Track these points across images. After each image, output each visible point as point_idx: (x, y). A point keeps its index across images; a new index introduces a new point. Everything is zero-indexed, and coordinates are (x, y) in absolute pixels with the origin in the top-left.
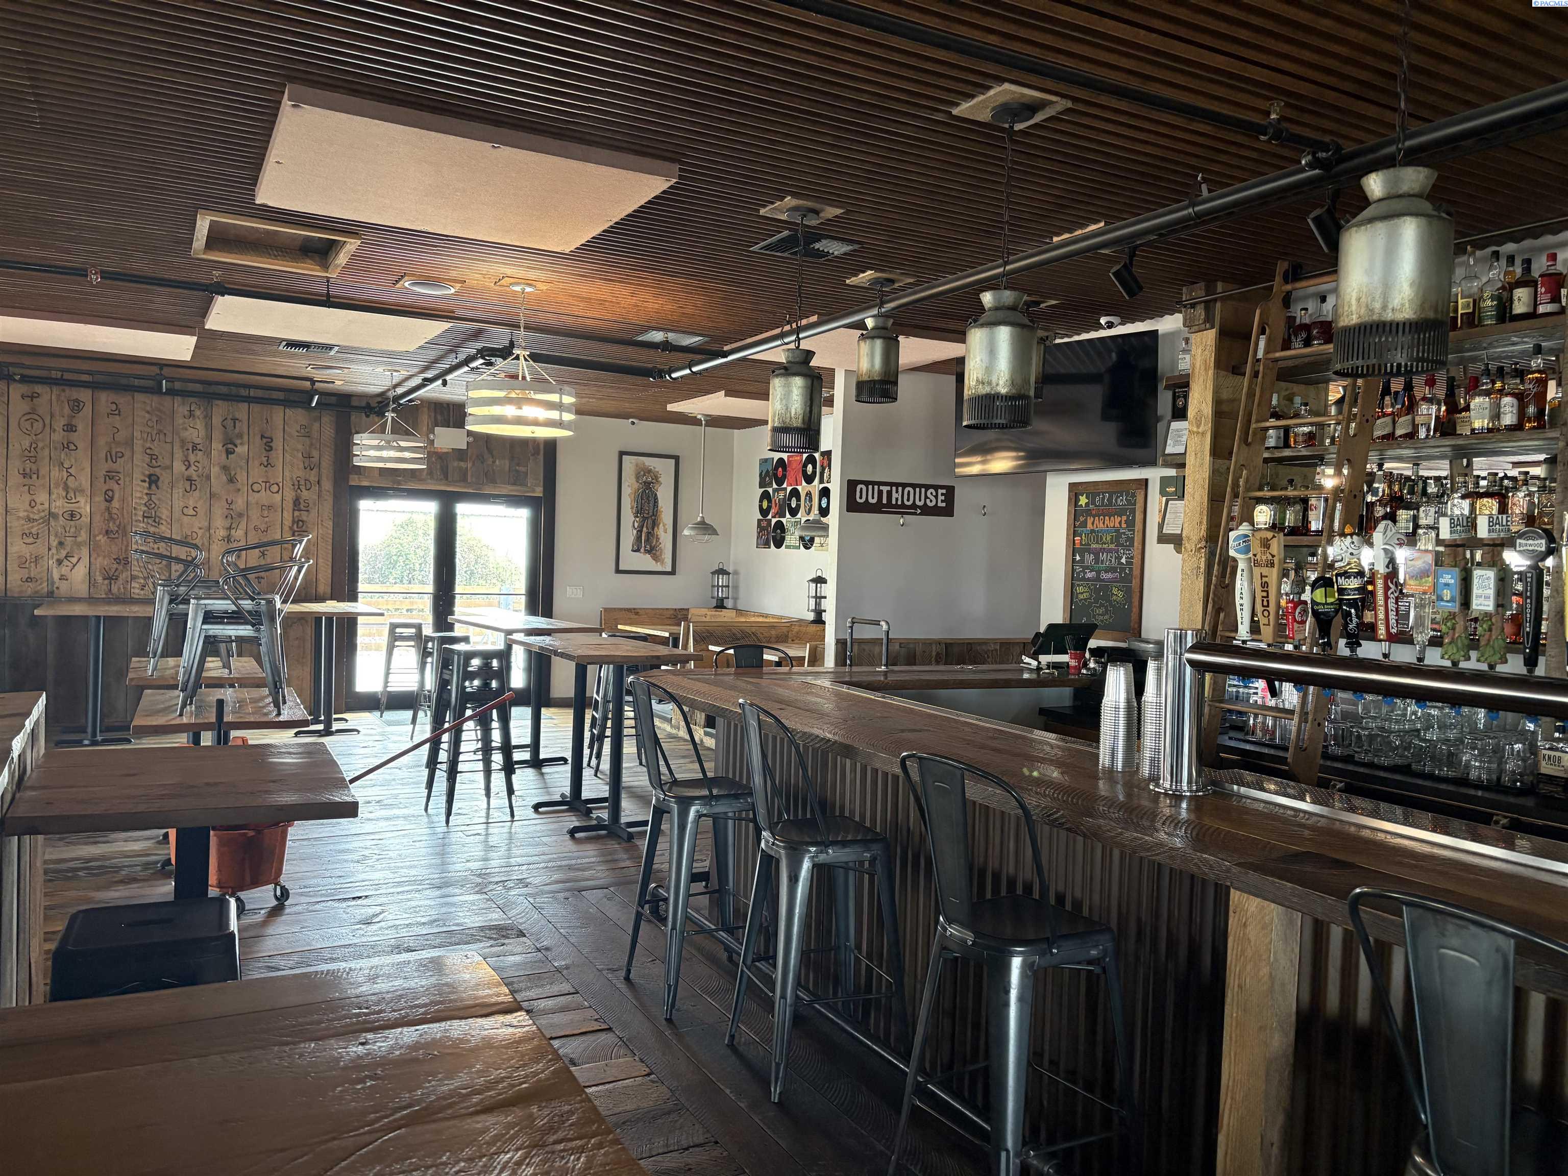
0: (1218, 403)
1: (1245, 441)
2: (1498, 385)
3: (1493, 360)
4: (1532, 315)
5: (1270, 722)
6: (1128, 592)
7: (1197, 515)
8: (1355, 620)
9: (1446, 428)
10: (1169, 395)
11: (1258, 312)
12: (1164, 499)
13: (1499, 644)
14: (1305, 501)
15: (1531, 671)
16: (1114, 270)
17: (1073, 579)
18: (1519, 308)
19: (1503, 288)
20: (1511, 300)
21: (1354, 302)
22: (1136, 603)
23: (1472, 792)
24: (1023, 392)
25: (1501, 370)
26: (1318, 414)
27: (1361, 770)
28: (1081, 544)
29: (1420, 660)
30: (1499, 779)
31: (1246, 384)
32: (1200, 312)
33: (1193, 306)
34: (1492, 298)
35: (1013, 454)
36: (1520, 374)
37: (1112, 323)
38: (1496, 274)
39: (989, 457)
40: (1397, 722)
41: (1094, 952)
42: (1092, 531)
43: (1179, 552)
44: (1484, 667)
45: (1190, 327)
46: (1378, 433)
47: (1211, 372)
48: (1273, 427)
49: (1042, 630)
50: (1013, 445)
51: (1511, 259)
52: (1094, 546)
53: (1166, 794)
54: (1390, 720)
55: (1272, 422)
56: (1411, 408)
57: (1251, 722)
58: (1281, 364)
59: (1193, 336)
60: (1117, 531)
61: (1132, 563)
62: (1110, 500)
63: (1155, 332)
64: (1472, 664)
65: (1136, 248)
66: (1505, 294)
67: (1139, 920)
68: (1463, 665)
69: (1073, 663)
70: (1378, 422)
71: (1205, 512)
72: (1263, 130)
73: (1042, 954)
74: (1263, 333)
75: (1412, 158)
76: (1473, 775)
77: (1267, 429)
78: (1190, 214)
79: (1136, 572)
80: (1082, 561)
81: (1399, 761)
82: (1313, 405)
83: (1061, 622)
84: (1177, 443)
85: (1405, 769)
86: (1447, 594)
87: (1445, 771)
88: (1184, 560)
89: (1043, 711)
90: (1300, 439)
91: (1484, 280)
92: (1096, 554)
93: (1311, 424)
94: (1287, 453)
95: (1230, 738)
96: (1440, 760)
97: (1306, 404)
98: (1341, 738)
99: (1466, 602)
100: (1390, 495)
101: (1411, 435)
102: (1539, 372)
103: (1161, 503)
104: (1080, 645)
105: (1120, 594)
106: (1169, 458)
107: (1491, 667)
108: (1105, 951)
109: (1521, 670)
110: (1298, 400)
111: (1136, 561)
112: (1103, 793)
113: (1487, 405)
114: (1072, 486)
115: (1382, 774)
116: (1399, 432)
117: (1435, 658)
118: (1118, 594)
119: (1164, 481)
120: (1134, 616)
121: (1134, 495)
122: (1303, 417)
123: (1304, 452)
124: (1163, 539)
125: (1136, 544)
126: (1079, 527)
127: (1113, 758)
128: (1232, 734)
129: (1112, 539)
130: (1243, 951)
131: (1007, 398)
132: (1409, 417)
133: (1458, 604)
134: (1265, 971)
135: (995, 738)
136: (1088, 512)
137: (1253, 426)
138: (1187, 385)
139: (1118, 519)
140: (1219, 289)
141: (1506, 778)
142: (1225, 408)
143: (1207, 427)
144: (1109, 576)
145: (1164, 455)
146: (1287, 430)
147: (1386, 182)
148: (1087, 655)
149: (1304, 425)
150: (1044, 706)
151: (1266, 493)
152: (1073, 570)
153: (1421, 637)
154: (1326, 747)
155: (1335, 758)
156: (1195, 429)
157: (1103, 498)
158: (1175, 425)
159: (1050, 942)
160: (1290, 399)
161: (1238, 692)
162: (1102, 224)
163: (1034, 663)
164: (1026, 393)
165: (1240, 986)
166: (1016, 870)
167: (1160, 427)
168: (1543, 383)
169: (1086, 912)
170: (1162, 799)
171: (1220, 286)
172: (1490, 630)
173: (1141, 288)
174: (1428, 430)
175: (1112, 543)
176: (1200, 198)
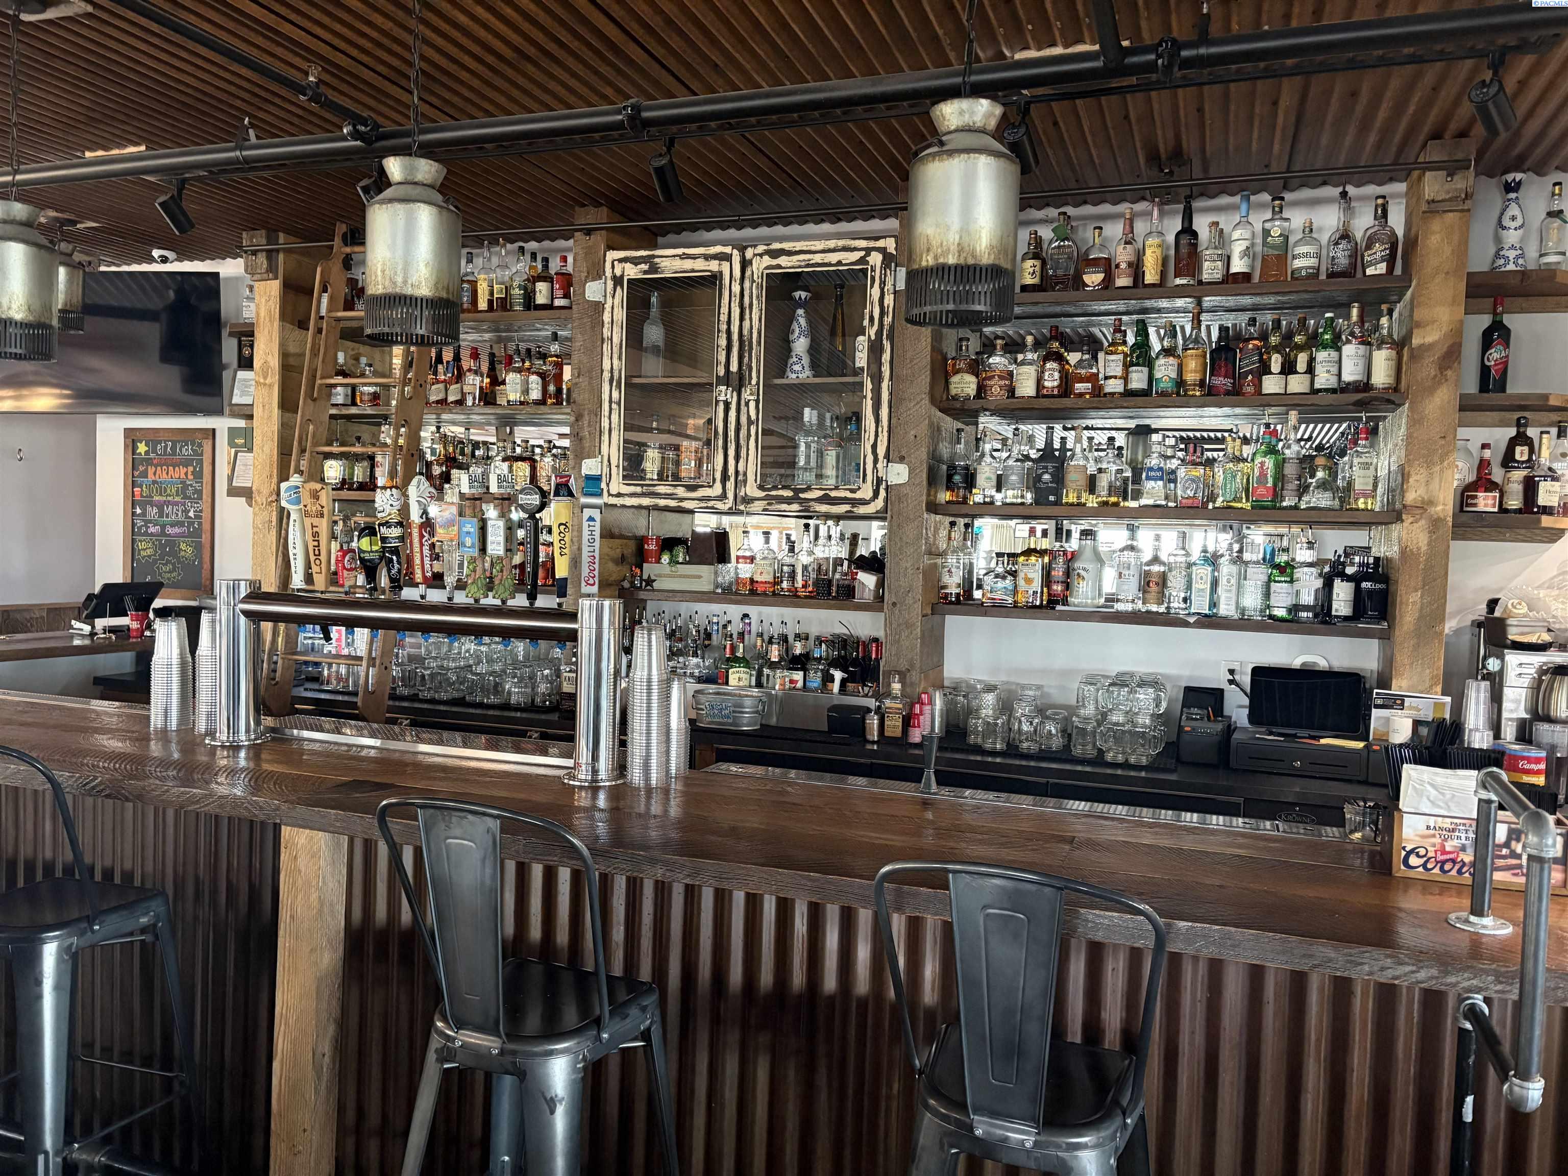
0: (285, 356)
1: (310, 395)
2: (527, 364)
3: (523, 341)
4: (549, 307)
5: (343, 670)
6: (198, 547)
7: (268, 468)
8: (396, 566)
9: (488, 398)
10: (234, 342)
11: (319, 270)
12: (233, 450)
13: (509, 583)
14: (371, 458)
15: (532, 604)
16: (162, 199)
17: (134, 534)
18: (541, 299)
19: (528, 280)
20: (534, 291)
21: (379, 273)
22: (207, 558)
23: (513, 714)
24: (43, 320)
25: (529, 351)
26: (383, 376)
27: (425, 706)
28: (142, 496)
29: (450, 599)
30: (533, 701)
31: (309, 340)
32: (262, 259)
33: (254, 253)
34: (520, 287)
35: (57, 391)
36: (543, 356)
37: (167, 258)
38: (521, 268)
39: (25, 392)
40: (454, 660)
41: (144, 920)
42: (154, 482)
43: (251, 506)
44: (498, 602)
45: (253, 274)
46: (433, 398)
47: (276, 323)
48: (341, 385)
49: (97, 590)
50: (54, 381)
51: (534, 256)
52: (156, 498)
53: (223, 747)
54: (448, 659)
55: (339, 380)
56: (459, 377)
57: (326, 673)
58: (343, 324)
59: (256, 284)
60: (183, 483)
61: (201, 517)
62: (173, 448)
63: (216, 275)
64: (491, 600)
65: (184, 181)
66: (530, 285)
67: (197, 878)
68: (483, 601)
69: (135, 625)
70: (434, 387)
71: (275, 465)
72: (302, 90)
73: (82, 934)
74: (325, 291)
75: (428, 151)
76: (514, 700)
77: (335, 386)
78: (237, 158)
79: (206, 526)
80: (144, 514)
81: (456, 695)
82: (378, 366)
83: (121, 581)
84: (243, 393)
85: (460, 702)
86: (468, 541)
87: (493, 699)
88: (255, 514)
89: (98, 681)
90: (366, 398)
91: (514, 270)
92: (160, 507)
93: (376, 385)
94: (353, 410)
95: (306, 689)
96: (488, 690)
97: (370, 365)
98: (408, 679)
99: (483, 550)
100: (445, 456)
101: (460, 402)
102: (557, 356)
103: (229, 454)
104: (143, 605)
105: (190, 550)
106: (235, 408)
107: (504, 602)
108: (157, 916)
109: (526, 603)
110: (364, 360)
111: (206, 515)
112: (155, 755)
113: (518, 381)
114: (128, 432)
115: (442, 708)
116: (451, 399)
117: (461, 598)
118: (186, 550)
119: (233, 433)
120: (205, 573)
121: (200, 445)
122: (368, 377)
123: (369, 411)
124: (233, 492)
125: (204, 497)
126: (138, 477)
127: (166, 717)
128: (309, 685)
129: (177, 491)
130: (294, 883)
131: (22, 325)
132: (458, 385)
133: (477, 550)
134: (314, 896)
135: (26, 712)
136: (149, 462)
137: (319, 382)
138: (251, 334)
139: (183, 470)
140: (281, 241)
141: (538, 700)
142: (292, 361)
143: (274, 379)
144: (177, 530)
145: (231, 405)
146: (354, 388)
147: (405, 168)
148: (151, 615)
149: (370, 384)
150: (100, 674)
151: (335, 449)
152: (133, 525)
153: (450, 580)
154: (394, 689)
155: (402, 698)
156: (262, 380)
157: (166, 447)
158: (242, 375)
159: (90, 920)
160: (357, 359)
161: (313, 644)
162: (143, 148)
163: (87, 628)
164: (47, 321)
165: (292, 917)
166: (54, 851)
167: (226, 375)
168: (559, 366)
169: (137, 882)
170: (218, 752)
171: (282, 237)
172: (502, 571)
173: (193, 226)
174: (474, 399)
175: (177, 495)
176: (247, 143)
